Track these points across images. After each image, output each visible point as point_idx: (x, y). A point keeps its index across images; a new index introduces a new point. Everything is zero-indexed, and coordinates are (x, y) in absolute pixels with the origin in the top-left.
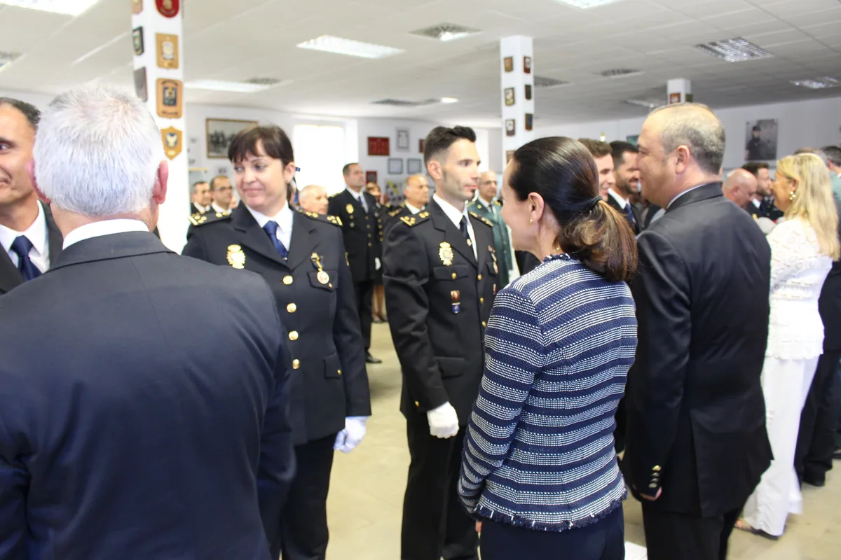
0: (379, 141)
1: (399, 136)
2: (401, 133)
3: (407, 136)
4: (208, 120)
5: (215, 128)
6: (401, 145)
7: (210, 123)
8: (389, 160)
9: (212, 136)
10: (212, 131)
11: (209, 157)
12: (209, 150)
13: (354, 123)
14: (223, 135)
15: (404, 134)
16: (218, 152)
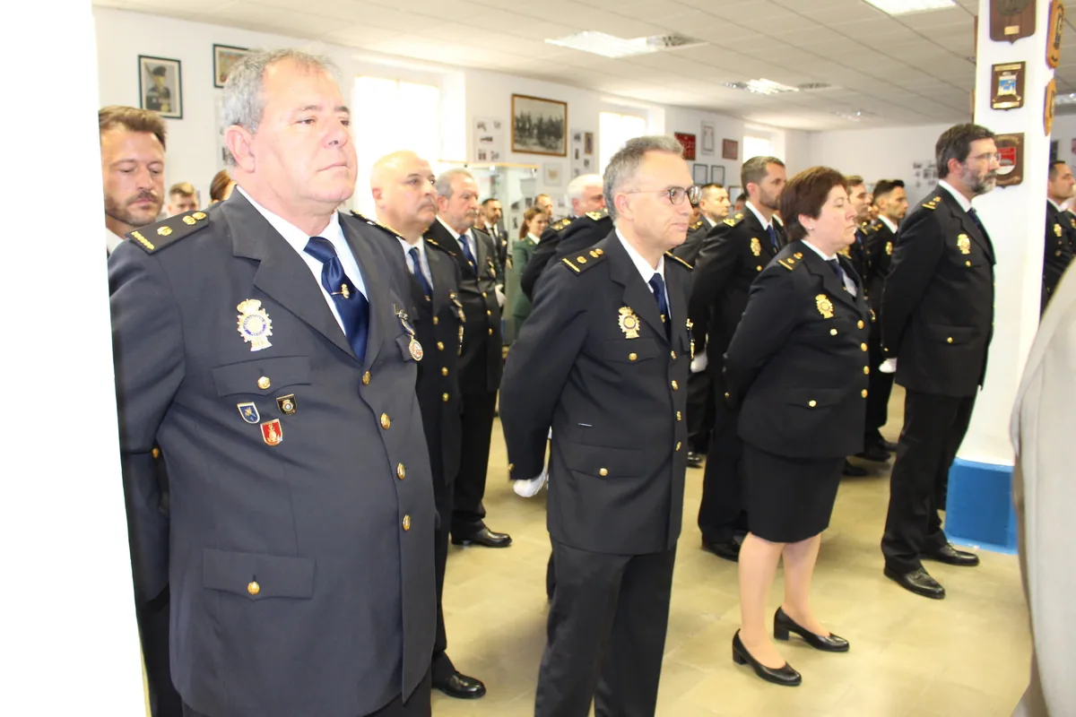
0: (686, 138)
1: (705, 133)
2: (707, 129)
3: (712, 134)
4: (515, 96)
5: (523, 108)
6: (707, 147)
7: (516, 99)
8: (695, 165)
9: (518, 120)
10: (518, 114)
11: (515, 151)
12: (515, 141)
13: (662, 113)
14: (529, 119)
15: (709, 131)
16: (524, 144)
